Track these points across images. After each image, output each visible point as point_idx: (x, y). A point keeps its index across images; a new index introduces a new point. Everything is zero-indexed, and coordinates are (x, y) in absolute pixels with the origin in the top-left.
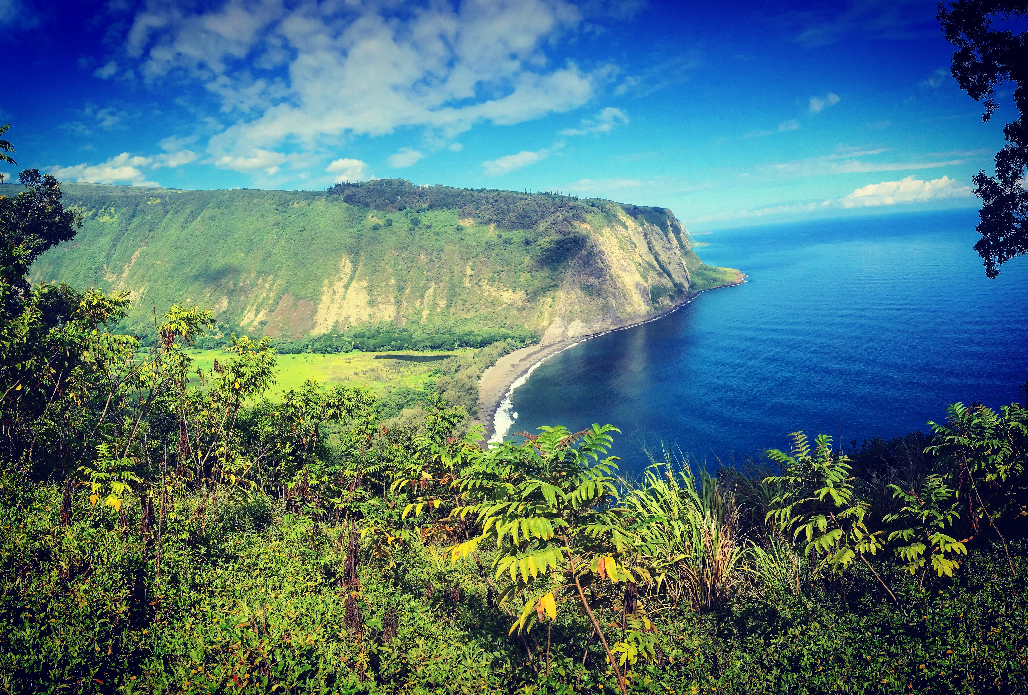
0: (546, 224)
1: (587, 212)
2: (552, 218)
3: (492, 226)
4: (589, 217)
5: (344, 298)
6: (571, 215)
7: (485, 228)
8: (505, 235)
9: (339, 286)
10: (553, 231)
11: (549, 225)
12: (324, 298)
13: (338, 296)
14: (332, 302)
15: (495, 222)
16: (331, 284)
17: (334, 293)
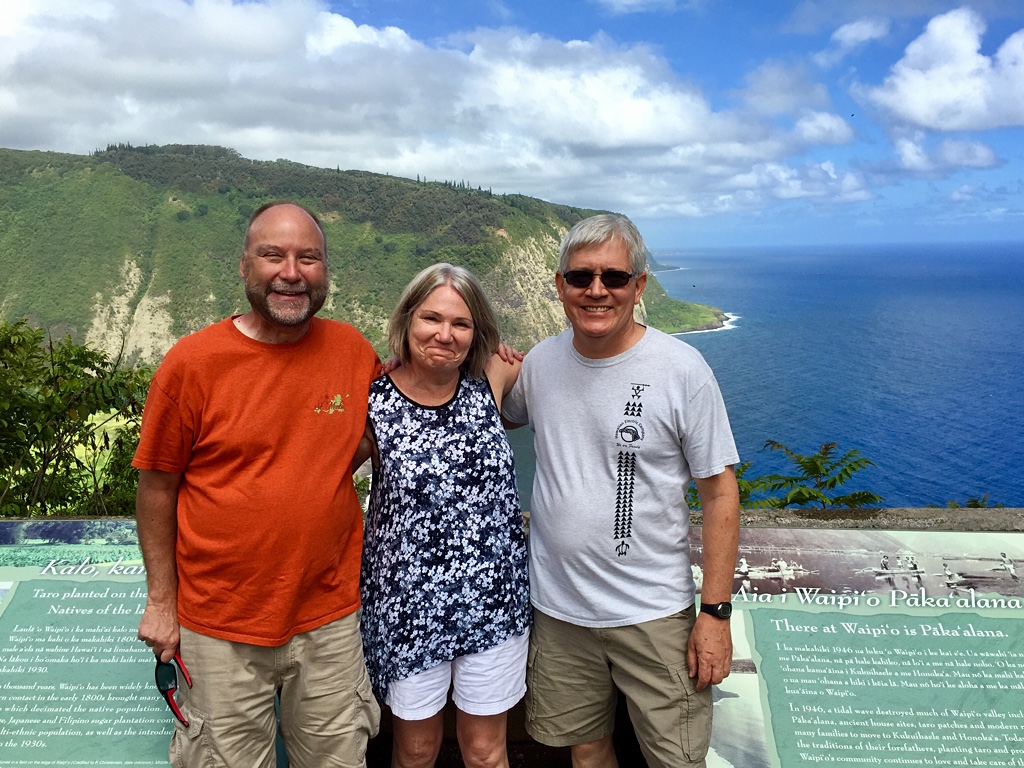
0: (446, 227)
1: (505, 214)
2: (454, 220)
3: (368, 225)
4: (506, 222)
5: (129, 321)
6: (481, 216)
7: (357, 228)
8: (386, 240)
9: (121, 303)
10: (455, 237)
11: (449, 229)
12: (96, 322)
13: (119, 317)
14: (109, 327)
15: (372, 219)
16: (107, 300)
17: (112, 313)
